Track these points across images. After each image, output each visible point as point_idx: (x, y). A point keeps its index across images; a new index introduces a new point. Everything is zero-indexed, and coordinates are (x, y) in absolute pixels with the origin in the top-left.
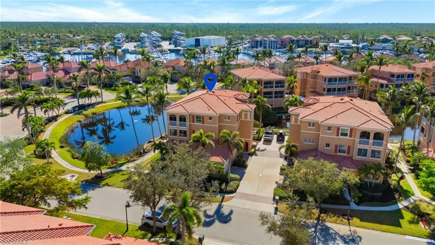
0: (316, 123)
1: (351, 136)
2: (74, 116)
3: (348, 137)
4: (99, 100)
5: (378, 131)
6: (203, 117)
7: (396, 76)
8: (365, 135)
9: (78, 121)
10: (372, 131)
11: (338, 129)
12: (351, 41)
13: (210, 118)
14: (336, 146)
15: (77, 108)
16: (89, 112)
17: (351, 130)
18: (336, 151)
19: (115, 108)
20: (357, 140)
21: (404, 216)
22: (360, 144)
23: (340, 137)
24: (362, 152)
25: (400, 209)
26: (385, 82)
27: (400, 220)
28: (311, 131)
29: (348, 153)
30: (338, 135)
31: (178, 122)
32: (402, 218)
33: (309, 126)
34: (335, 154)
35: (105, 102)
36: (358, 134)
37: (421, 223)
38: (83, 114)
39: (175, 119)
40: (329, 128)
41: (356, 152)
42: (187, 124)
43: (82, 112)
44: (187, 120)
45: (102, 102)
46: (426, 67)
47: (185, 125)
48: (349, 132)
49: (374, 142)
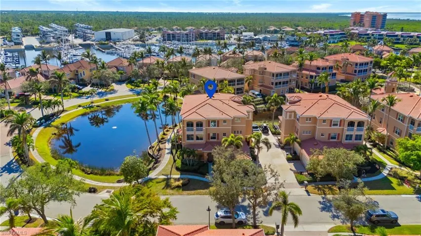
0: (312, 117)
1: (340, 126)
2: (46, 129)
3: (338, 127)
4: (61, 108)
5: (361, 120)
6: (218, 121)
7: (321, 69)
8: (351, 124)
9: (53, 134)
10: (356, 121)
11: (331, 121)
12: (252, 33)
13: (225, 121)
14: (330, 134)
15: (43, 121)
16: (57, 122)
17: (341, 121)
18: (329, 139)
19: (80, 115)
20: (346, 128)
21: (392, 181)
22: (348, 131)
23: (332, 127)
24: (349, 137)
25: (386, 177)
26: (314, 74)
27: (392, 184)
28: (308, 125)
29: (338, 139)
30: (331, 126)
31: (195, 128)
32: (392, 183)
33: (307, 120)
34: (329, 141)
35: (66, 111)
36: (346, 124)
37: (404, 184)
38: (53, 126)
39: (192, 125)
40: (324, 121)
41: (344, 137)
42: (204, 128)
43: (50, 124)
44: (204, 125)
45: (63, 111)
46: (336, 59)
47: (202, 130)
48: (339, 123)
49: (357, 129)
